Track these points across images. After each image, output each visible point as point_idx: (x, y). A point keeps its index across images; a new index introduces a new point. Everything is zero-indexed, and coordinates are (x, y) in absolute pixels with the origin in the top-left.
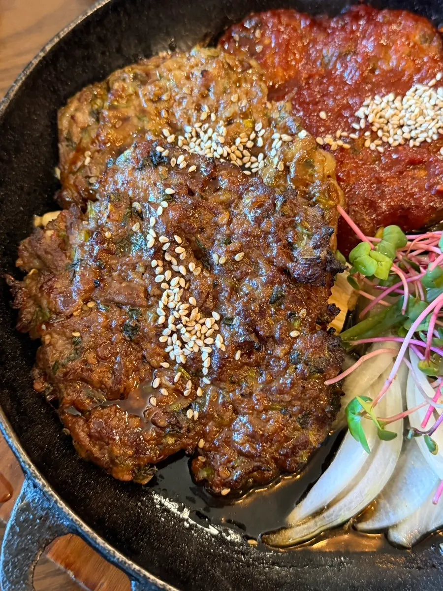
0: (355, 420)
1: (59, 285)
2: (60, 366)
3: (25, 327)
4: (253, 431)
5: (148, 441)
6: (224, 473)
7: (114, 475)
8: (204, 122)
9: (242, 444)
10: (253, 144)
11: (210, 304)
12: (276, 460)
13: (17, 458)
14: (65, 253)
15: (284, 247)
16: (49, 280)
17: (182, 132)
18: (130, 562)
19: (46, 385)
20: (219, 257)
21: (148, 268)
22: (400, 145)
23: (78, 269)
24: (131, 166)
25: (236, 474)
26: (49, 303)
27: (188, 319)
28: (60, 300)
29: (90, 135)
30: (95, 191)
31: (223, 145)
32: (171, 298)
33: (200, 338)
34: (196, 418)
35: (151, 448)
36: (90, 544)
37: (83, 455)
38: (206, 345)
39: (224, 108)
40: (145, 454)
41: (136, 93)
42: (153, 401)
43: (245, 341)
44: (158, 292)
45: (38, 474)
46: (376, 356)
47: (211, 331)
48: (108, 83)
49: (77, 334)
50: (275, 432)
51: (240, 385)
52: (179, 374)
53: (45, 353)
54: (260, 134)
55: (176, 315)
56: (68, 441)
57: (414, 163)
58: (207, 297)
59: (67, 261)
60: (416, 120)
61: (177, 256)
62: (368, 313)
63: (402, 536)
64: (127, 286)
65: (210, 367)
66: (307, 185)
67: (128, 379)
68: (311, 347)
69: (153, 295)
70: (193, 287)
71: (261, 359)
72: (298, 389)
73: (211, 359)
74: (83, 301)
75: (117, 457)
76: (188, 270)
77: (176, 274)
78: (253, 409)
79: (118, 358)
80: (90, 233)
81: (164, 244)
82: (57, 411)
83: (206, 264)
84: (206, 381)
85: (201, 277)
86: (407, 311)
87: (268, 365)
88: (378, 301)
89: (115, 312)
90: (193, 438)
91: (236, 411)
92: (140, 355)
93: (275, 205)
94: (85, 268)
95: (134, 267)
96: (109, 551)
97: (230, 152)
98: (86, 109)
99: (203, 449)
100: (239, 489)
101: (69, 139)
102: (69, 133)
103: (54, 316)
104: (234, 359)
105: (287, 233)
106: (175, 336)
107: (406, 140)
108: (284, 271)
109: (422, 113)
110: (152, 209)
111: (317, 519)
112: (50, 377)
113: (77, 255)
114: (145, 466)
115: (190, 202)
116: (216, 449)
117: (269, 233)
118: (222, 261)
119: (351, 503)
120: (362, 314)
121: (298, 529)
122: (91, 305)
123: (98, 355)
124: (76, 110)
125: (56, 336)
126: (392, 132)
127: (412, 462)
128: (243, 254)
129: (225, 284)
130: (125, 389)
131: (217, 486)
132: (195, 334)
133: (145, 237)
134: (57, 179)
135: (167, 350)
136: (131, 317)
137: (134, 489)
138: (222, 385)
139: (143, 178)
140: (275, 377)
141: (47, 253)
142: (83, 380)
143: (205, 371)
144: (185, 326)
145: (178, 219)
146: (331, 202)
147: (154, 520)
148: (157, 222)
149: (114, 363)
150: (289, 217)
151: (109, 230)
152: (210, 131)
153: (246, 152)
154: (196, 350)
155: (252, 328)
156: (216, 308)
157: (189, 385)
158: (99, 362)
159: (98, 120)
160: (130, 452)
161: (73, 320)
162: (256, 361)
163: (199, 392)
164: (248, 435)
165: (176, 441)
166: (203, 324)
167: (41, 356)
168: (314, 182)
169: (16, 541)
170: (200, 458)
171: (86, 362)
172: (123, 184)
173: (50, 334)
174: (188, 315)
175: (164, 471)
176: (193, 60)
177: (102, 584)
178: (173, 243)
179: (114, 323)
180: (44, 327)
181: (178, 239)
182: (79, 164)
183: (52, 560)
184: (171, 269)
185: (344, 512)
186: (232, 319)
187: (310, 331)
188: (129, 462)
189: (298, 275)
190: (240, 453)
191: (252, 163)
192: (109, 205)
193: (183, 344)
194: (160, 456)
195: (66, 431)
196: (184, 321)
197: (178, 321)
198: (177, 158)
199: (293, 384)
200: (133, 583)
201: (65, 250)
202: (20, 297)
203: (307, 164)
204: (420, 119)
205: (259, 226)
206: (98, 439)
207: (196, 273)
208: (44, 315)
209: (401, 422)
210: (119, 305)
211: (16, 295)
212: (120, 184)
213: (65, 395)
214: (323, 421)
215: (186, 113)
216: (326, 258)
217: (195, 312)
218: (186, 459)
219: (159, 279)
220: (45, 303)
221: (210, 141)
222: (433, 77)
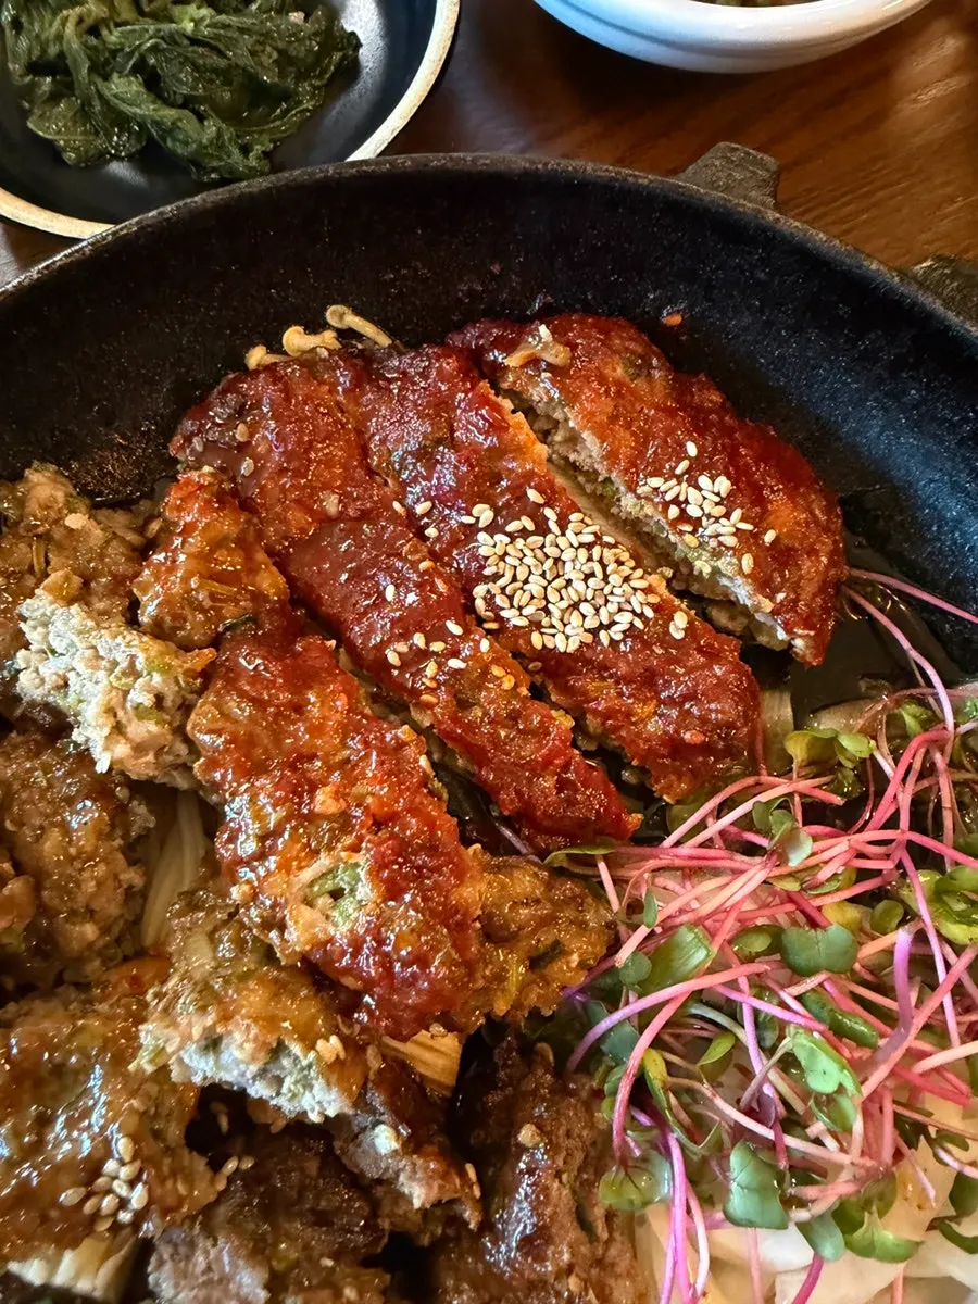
222: (681, 454)
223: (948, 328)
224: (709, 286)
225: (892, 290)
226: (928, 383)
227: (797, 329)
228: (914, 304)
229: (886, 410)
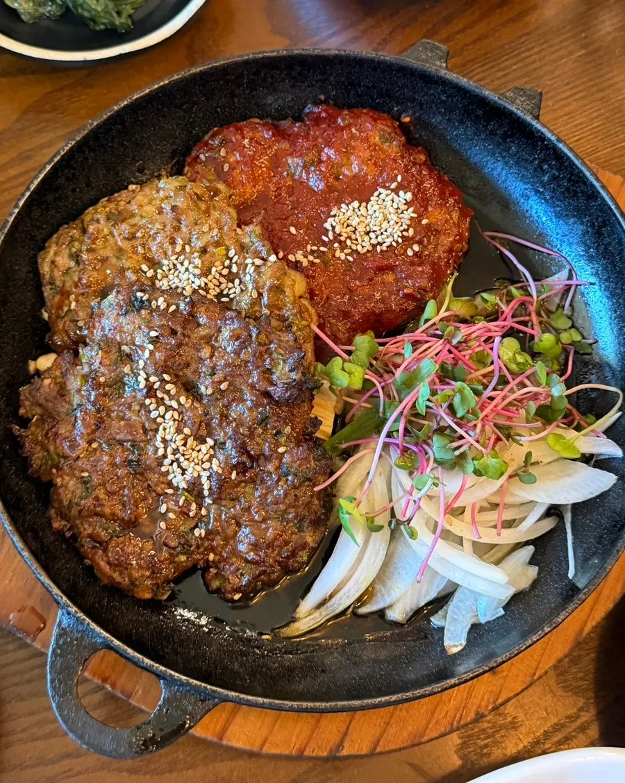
0: (345, 518)
1: (62, 431)
2: (74, 505)
3: (37, 471)
4: (256, 540)
5: (162, 562)
6: (234, 580)
7: (136, 595)
8: (179, 254)
9: (247, 553)
10: (228, 270)
11: (203, 432)
12: (280, 563)
13: (50, 592)
14: (65, 400)
15: (264, 372)
16: (53, 427)
17: (160, 265)
18: (157, 665)
19: (64, 523)
20: (207, 388)
21: (142, 405)
22: (368, 251)
23: (78, 415)
24: (115, 312)
25: (244, 581)
26: (56, 448)
27: (185, 449)
28: (66, 445)
29: (71, 278)
30: (85, 337)
31: (200, 276)
32: (167, 431)
33: (198, 464)
34: (203, 535)
35: (166, 568)
36: (121, 655)
37: (106, 581)
38: (205, 470)
39: (198, 238)
40: (161, 573)
41: (111, 233)
42: (163, 525)
43: (238, 463)
44: (155, 426)
45: (69, 603)
46: (363, 456)
47: (207, 456)
48: (82, 222)
49: (86, 474)
50: (275, 539)
51: (239, 501)
52: (183, 498)
53: (59, 494)
54: (234, 260)
55: (174, 446)
56: (91, 571)
57: (381, 269)
58: (200, 425)
59: (67, 406)
60: (380, 226)
61: (168, 392)
62: (353, 415)
63: (397, 614)
64: (126, 425)
65: (210, 489)
66: (280, 309)
67: (138, 508)
68: (298, 459)
69: (150, 430)
70: (186, 418)
71: (255, 475)
72: (291, 497)
73: (211, 482)
74: (87, 443)
75: (136, 579)
76: (180, 404)
77: (168, 408)
78: (252, 520)
79: (126, 491)
80: (85, 378)
81: (154, 383)
82: (77, 545)
83: (196, 394)
84: (208, 501)
85: (193, 408)
86: (384, 413)
87: (263, 481)
88: (361, 404)
89: (118, 449)
90: (203, 553)
91: (239, 525)
92: (146, 485)
93: (250, 336)
94: (86, 412)
95: (130, 407)
96: (139, 658)
97: (207, 281)
98: (66, 253)
99: (213, 561)
100: (248, 593)
101: (52, 283)
102: (52, 277)
103: (62, 461)
104: (231, 479)
105: (265, 361)
106: (175, 464)
107: (374, 246)
108: (267, 394)
109: (386, 219)
110: (140, 352)
111: (322, 609)
112: (66, 515)
113: (76, 400)
114: (163, 583)
115: (173, 342)
116: (225, 560)
117: (249, 362)
118: (210, 391)
119: (350, 591)
120: (348, 417)
121: (305, 620)
122: (95, 445)
123: (107, 490)
124: (56, 254)
125: (67, 478)
126: (359, 240)
127: (401, 549)
128: (227, 383)
129: (215, 412)
130: (136, 517)
131: (230, 593)
132: (193, 461)
133: (137, 378)
134: (45, 320)
135: (170, 477)
136: (133, 453)
137: (155, 605)
138: (223, 503)
139: (128, 323)
140: (269, 490)
141: (47, 401)
142: (97, 514)
143: (206, 493)
144: (183, 455)
145: (165, 359)
146: (304, 323)
147: (176, 629)
148: (145, 363)
149: (124, 496)
150: (265, 345)
151: (103, 375)
152: (186, 263)
153: (222, 280)
154: (196, 475)
155: (243, 449)
156: (210, 434)
157: (194, 506)
158: (109, 497)
159: (78, 263)
160: (148, 573)
161: (80, 463)
162: (251, 478)
163: (204, 512)
164: (252, 545)
165: (188, 558)
166: (200, 450)
167: (55, 497)
168: (286, 306)
169: (59, 661)
170: (211, 570)
171: (97, 499)
172: (110, 330)
173: (61, 476)
174: (185, 445)
175: (180, 587)
176: (162, 193)
177: (138, 691)
178: (163, 381)
179: (118, 460)
180: (54, 471)
181: (166, 377)
182: (66, 309)
183: (90, 677)
184: (164, 404)
185: (344, 601)
186: (224, 443)
187: (296, 445)
188: (148, 582)
189: (278, 397)
190: (247, 561)
191: (230, 289)
192: (100, 352)
193: (184, 471)
194: (174, 573)
195: (88, 562)
196: (181, 451)
197: (176, 451)
198: (157, 301)
199: (286, 495)
200: (162, 681)
201: (64, 396)
202: (28, 445)
203: (277, 289)
204: (385, 225)
205: (239, 356)
206: (116, 566)
207: (187, 406)
208: (52, 460)
209: (388, 513)
210: (120, 443)
211: (24, 444)
212: (107, 329)
213: (82, 529)
214: (316, 523)
215: (161, 247)
216: (301, 380)
217: (190, 441)
218: (200, 572)
219: (154, 414)
220: (52, 448)
221: (187, 273)
222: (395, 179)
223: (519, 117)
224: (421, 105)
225: (495, 102)
226: (518, 143)
227: (461, 122)
228: (505, 108)
229: (504, 158)
